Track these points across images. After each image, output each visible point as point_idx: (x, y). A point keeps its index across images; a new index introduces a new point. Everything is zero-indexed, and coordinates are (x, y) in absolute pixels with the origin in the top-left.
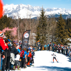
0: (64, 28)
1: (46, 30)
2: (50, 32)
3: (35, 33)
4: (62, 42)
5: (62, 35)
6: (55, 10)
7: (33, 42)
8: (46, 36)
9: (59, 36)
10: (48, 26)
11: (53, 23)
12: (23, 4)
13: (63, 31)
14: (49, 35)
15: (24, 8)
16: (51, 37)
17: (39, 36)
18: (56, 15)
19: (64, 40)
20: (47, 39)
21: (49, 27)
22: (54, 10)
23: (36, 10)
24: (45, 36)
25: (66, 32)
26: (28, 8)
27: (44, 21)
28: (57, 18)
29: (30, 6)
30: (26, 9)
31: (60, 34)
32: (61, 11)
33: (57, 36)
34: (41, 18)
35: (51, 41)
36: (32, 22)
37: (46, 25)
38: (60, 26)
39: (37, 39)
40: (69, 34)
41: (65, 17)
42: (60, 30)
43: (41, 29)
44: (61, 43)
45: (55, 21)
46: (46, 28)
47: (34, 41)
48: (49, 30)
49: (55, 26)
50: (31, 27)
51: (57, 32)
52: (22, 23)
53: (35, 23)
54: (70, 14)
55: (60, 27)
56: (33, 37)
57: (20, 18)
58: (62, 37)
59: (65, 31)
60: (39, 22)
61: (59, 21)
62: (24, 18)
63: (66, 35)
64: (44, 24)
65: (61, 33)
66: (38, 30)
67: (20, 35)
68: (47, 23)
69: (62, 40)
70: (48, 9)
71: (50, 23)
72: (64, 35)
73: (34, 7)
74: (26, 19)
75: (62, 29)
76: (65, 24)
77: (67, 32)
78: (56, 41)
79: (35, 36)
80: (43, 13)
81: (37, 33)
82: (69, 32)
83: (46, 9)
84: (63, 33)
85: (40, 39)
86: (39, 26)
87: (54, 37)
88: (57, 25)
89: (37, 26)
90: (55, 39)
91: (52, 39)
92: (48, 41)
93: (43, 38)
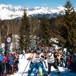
0: (48, 29)
1: (29, 31)
3: (18, 35)
4: (47, 43)
5: (46, 36)
6: (38, 9)
7: (16, 45)
8: (30, 38)
9: (44, 37)
11: (37, 24)
12: (3, 4)
13: (47, 32)
15: (5, 8)
16: (35, 39)
17: (22, 38)
18: (39, 14)
19: (49, 41)
20: (31, 41)
21: (32, 29)
22: (36, 9)
23: (18, 10)
24: (28, 38)
26: (9, 9)
27: (26, 22)
28: (40, 18)
29: (10, 6)
30: (6, 9)
31: (45, 35)
32: (43, 10)
33: (42, 38)
34: (23, 19)
35: (35, 43)
36: (14, 24)
37: (30, 27)
38: (44, 26)
39: (21, 42)
40: (54, 35)
41: (48, 16)
42: (44, 31)
43: (25, 31)
46: (29, 30)
48: (33, 31)
49: (38, 27)
51: (41, 33)
52: (3, 25)
54: (53, 13)
55: (44, 28)
56: (16, 40)
57: (1, 20)
58: (47, 38)
60: (21, 23)
61: (43, 21)
63: (51, 36)
65: (45, 34)
68: (30, 24)
69: (46, 41)
70: (30, 9)
71: (33, 24)
72: (49, 36)
73: (15, 7)
75: (46, 30)
76: (49, 24)
77: (51, 33)
78: (40, 43)
79: (18, 39)
80: (25, 14)
81: (20, 35)
83: (27, 9)
84: (47, 34)
85: (24, 41)
86: (22, 28)
87: (38, 39)
88: (41, 26)
89: (19, 28)
90: (40, 40)
91: (36, 41)
92: (32, 43)
93: (27, 41)
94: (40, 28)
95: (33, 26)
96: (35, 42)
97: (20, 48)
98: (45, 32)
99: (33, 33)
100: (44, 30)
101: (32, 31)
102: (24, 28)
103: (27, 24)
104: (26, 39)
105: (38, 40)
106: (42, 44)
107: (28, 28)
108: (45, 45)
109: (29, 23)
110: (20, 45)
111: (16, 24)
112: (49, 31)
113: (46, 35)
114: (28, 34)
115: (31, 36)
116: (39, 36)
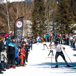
0: (68, 11)
1: (44, 15)
2: (50, 18)
3: (30, 20)
4: (66, 29)
5: (65, 21)
8: (45, 23)
9: (62, 22)
10: (46, 10)
11: (53, 6)
13: (67, 15)
14: (49, 21)
16: (51, 24)
17: (35, 24)
19: (69, 27)
20: (46, 27)
21: (48, 11)
24: (43, 23)
25: (70, 17)
27: (40, 3)
31: (63, 20)
33: (60, 23)
35: (52, 30)
36: (25, 6)
37: (44, 9)
38: (63, 8)
39: (34, 28)
40: (75, 19)
43: (38, 15)
44: (66, 31)
45: (56, 2)
46: (44, 13)
47: (29, 31)
49: (56, 9)
50: (25, 12)
51: (59, 17)
52: (11, 8)
53: (29, 7)
55: (62, 10)
56: (28, 26)
57: (9, 2)
58: (66, 23)
59: (69, 14)
60: (34, 5)
61: (61, 2)
62: (14, 1)
63: (71, 20)
64: (41, 7)
65: (64, 17)
66: (33, 16)
67: (10, 24)
69: (66, 27)
71: (49, 6)
72: (69, 21)
74: (17, 2)
75: (65, 13)
76: (69, 6)
77: (72, 16)
78: (58, 29)
79: (31, 25)
81: (33, 20)
82: (75, 15)
84: (67, 18)
85: (38, 27)
86: (35, 11)
87: (55, 24)
88: (59, 8)
89: (32, 11)
90: (57, 26)
91: (53, 27)
92: (48, 30)
93: (41, 27)
94: (58, 11)
95: (48, 8)
96: (51, 28)
97: (33, 36)
98: (64, 15)
99: (48, 17)
100: (62, 13)
101: (47, 14)
102: (38, 11)
103: (40, 5)
104: (40, 25)
105: (55, 26)
106: (60, 31)
107: (43, 10)
108: (64, 31)
109: (44, 5)
110: (32, 32)
111: (27, 6)
112: (70, 13)
113: (65, 19)
114: (42, 19)
115: (47, 21)
116: (57, 21)
